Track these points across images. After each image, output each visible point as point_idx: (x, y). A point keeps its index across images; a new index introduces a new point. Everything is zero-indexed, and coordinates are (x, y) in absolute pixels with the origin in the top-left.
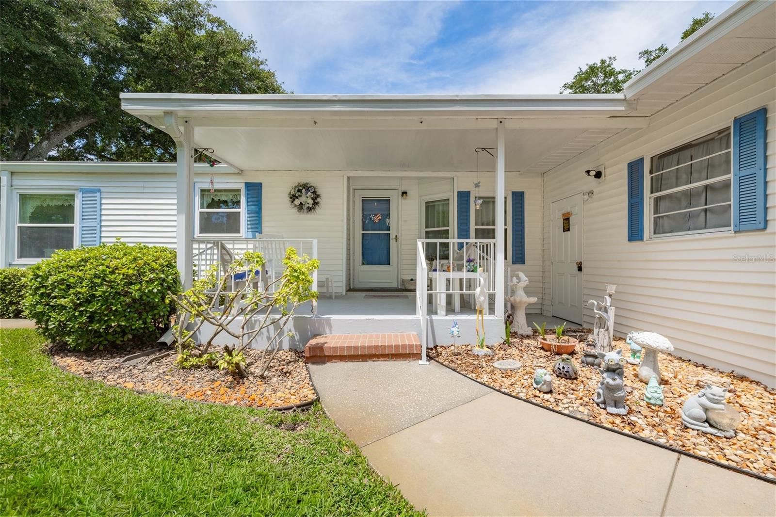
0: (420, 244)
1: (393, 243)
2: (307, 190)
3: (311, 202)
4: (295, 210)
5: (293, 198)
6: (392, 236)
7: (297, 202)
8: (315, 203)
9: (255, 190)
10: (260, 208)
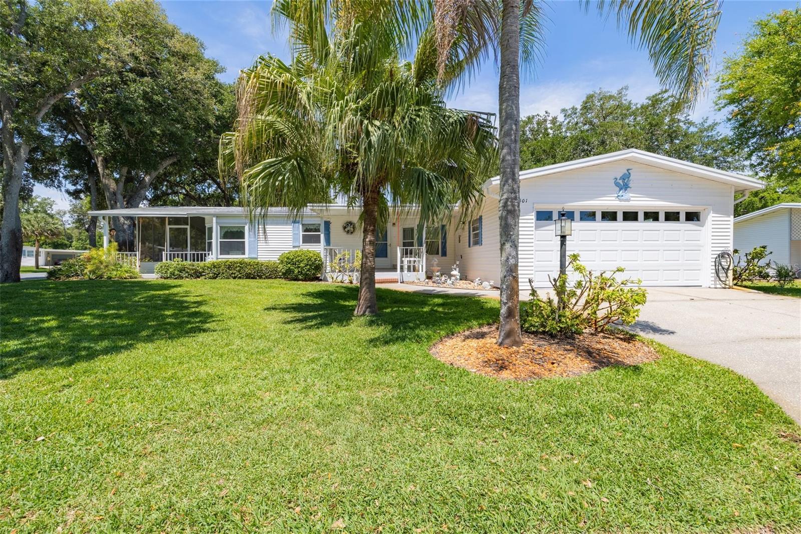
0: (398, 248)
1: (388, 247)
2: (351, 225)
3: (352, 229)
4: (345, 233)
5: (345, 228)
6: (388, 244)
7: (346, 230)
8: (354, 231)
9: (327, 224)
10: (329, 232)
